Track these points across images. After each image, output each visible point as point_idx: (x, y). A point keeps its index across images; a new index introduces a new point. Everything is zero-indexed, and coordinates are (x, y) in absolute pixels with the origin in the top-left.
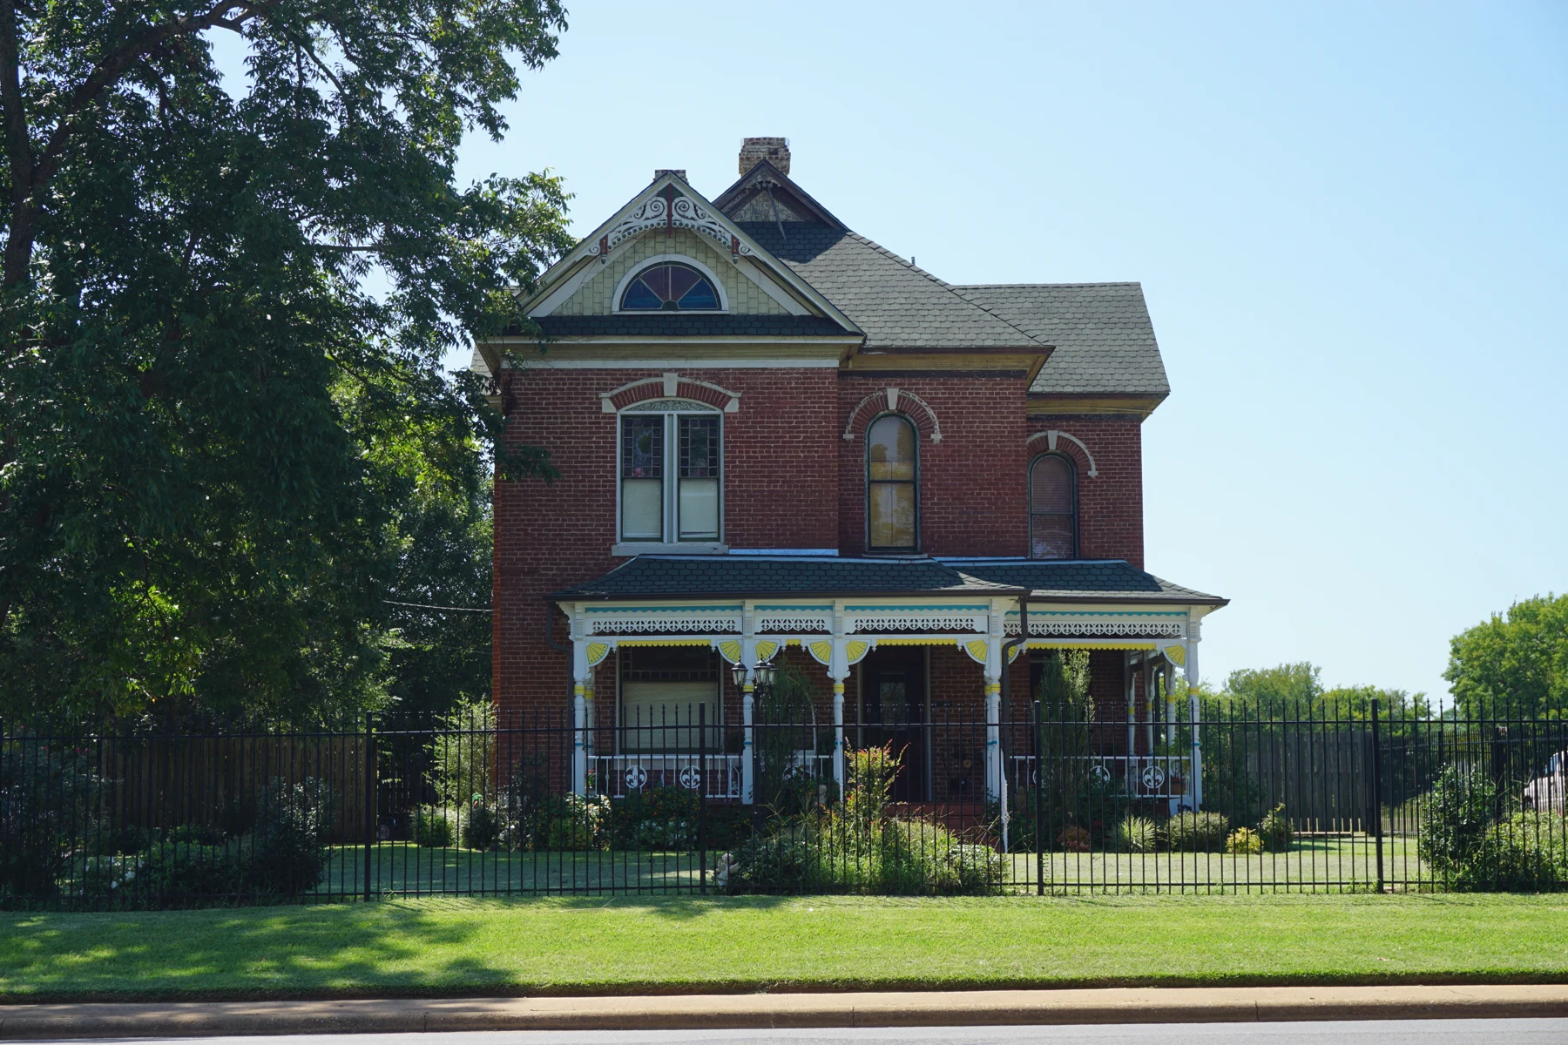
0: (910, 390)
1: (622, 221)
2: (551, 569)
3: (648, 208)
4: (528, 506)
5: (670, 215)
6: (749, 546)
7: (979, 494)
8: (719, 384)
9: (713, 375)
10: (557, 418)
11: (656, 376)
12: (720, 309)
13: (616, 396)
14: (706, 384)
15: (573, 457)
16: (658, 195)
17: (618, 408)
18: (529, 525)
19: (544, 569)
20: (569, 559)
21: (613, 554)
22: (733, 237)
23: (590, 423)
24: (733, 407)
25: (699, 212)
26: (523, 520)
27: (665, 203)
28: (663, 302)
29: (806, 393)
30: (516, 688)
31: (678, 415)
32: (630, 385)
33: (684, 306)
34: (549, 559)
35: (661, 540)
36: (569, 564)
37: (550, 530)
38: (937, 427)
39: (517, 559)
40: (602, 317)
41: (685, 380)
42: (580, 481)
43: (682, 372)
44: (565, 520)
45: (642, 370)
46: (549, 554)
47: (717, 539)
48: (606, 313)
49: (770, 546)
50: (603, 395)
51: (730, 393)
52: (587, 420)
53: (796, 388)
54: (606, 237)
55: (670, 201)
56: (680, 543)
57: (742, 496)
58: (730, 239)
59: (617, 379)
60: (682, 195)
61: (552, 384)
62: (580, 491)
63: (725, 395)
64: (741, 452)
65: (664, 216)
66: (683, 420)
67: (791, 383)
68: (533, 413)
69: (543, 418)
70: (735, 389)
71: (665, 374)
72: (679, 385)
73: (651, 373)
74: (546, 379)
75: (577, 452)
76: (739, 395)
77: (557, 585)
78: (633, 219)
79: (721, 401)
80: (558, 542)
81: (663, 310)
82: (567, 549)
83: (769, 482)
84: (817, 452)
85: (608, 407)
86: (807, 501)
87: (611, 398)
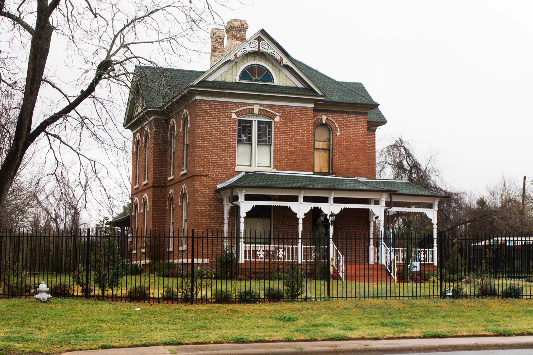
0: (330, 116)
1: (242, 48)
2: (213, 175)
3: (251, 44)
4: (205, 151)
5: (259, 47)
6: (283, 170)
7: (351, 155)
8: (273, 110)
9: (271, 107)
10: (215, 119)
11: (251, 106)
12: (274, 83)
13: (237, 112)
14: (268, 110)
15: (221, 134)
16: (255, 39)
17: (237, 117)
18: (205, 158)
19: (211, 175)
20: (220, 172)
21: (236, 170)
22: (281, 57)
23: (228, 121)
24: (277, 119)
25: (269, 47)
26: (203, 156)
27: (258, 43)
28: (254, 79)
29: (302, 116)
30: (200, 219)
31: (258, 121)
32: (242, 108)
33: (261, 80)
34: (212, 171)
35: (251, 166)
36: (220, 173)
37: (213, 160)
38: (338, 130)
39: (201, 171)
40: (232, 82)
41: (261, 108)
42: (224, 143)
43: (260, 105)
44: (218, 157)
45: (246, 103)
46: (213, 169)
47: (270, 167)
48: (234, 81)
49: (289, 170)
50: (232, 111)
51: (277, 114)
52: (226, 120)
53: (299, 114)
54: (237, 53)
55: (259, 42)
56: (258, 168)
57: (280, 152)
58: (280, 58)
59: (237, 106)
60: (263, 40)
61: (214, 106)
62: (224, 147)
63: (275, 114)
64: (280, 135)
65: (257, 47)
66: (259, 122)
67: (297, 112)
68: (207, 117)
69: (211, 119)
70: (278, 112)
71: (254, 105)
72: (259, 109)
73: (249, 104)
74: (212, 104)
75: (223, 132)
76: (280, 115)
77: (215, 181)
78: (246, 47)
79: (273, 116)
80: (216, 165)
81: (254, 81)
82: (219, 168)
83: (289, 147)
84: (306, 137)
85: (234, 116)
86: (302, 154)
87: (235, 113)
